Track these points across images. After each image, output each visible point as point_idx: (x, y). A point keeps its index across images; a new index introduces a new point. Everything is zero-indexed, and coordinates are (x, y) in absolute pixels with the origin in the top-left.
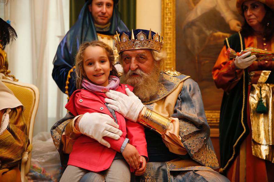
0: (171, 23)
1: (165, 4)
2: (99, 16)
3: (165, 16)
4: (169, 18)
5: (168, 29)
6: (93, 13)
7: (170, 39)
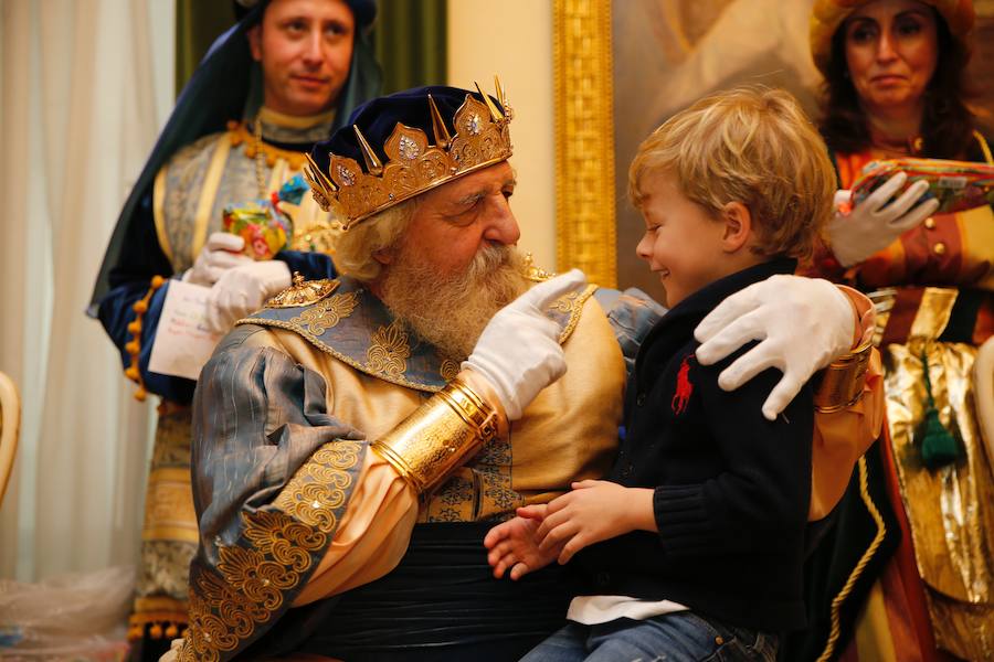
0: (592, 119)
1: (569, 42)
2: (294, 76)
3: (570, 90)
4: (587, 100)
5: (581, 144)
6: (269, 65)
7: (590, 182)
